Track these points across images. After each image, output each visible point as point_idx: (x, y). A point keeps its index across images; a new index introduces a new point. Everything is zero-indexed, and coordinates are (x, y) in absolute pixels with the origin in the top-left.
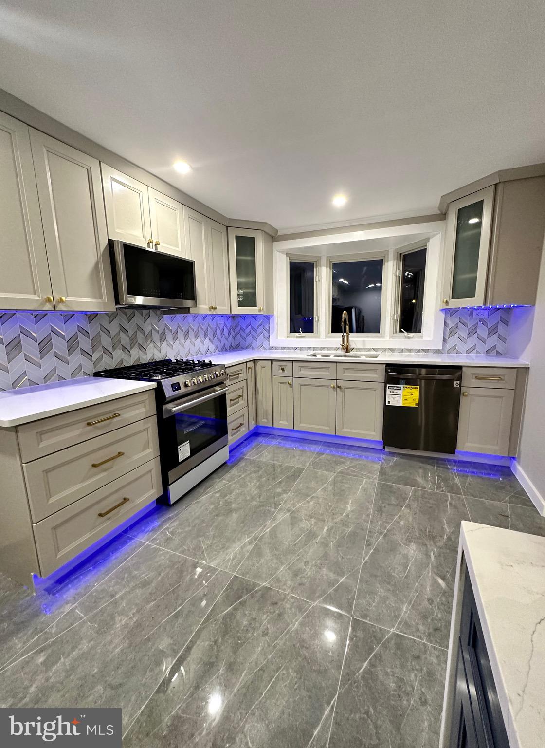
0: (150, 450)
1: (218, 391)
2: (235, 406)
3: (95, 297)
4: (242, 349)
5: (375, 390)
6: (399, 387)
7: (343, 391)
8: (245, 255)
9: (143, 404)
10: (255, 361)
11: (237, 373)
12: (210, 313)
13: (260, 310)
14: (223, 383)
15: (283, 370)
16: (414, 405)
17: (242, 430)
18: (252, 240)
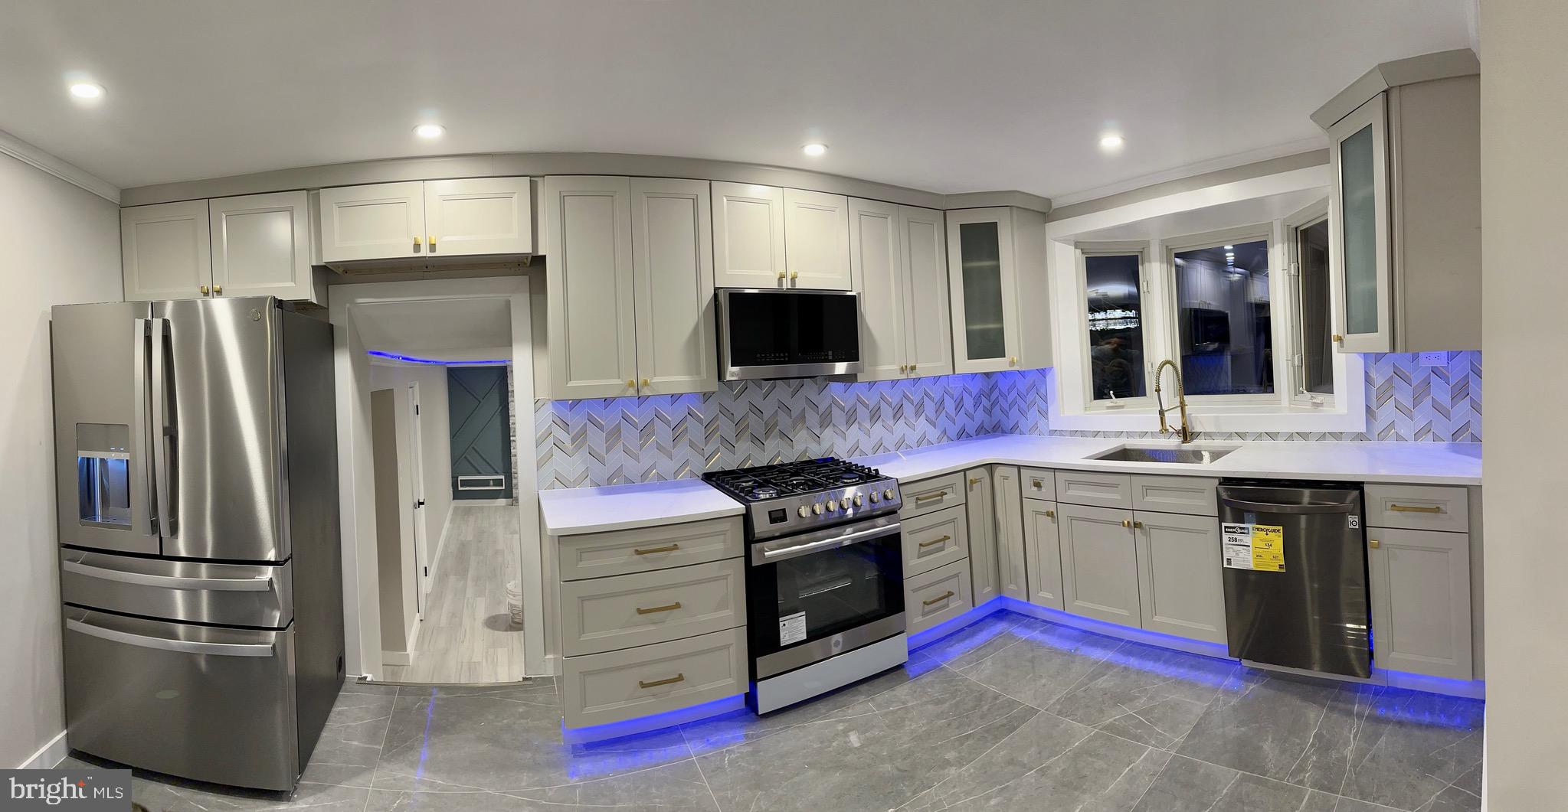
0: (728, 613)
1: (881, 527)
2: (932, 557)
3: (689, 374)
4: (1004, 433)
5: (1205, 532)
6: (1244, 528)
7: (1147, 534)
8: (980, 259)
9: (722, 537)
10: (990, 467)
11: (939, 492)
12: (904, 376)
13: (1012, 363)
14: (896, 512)
15: (1038, 485)
16: (1276, 569)
17: (952, 606)
18: (991, 229)
